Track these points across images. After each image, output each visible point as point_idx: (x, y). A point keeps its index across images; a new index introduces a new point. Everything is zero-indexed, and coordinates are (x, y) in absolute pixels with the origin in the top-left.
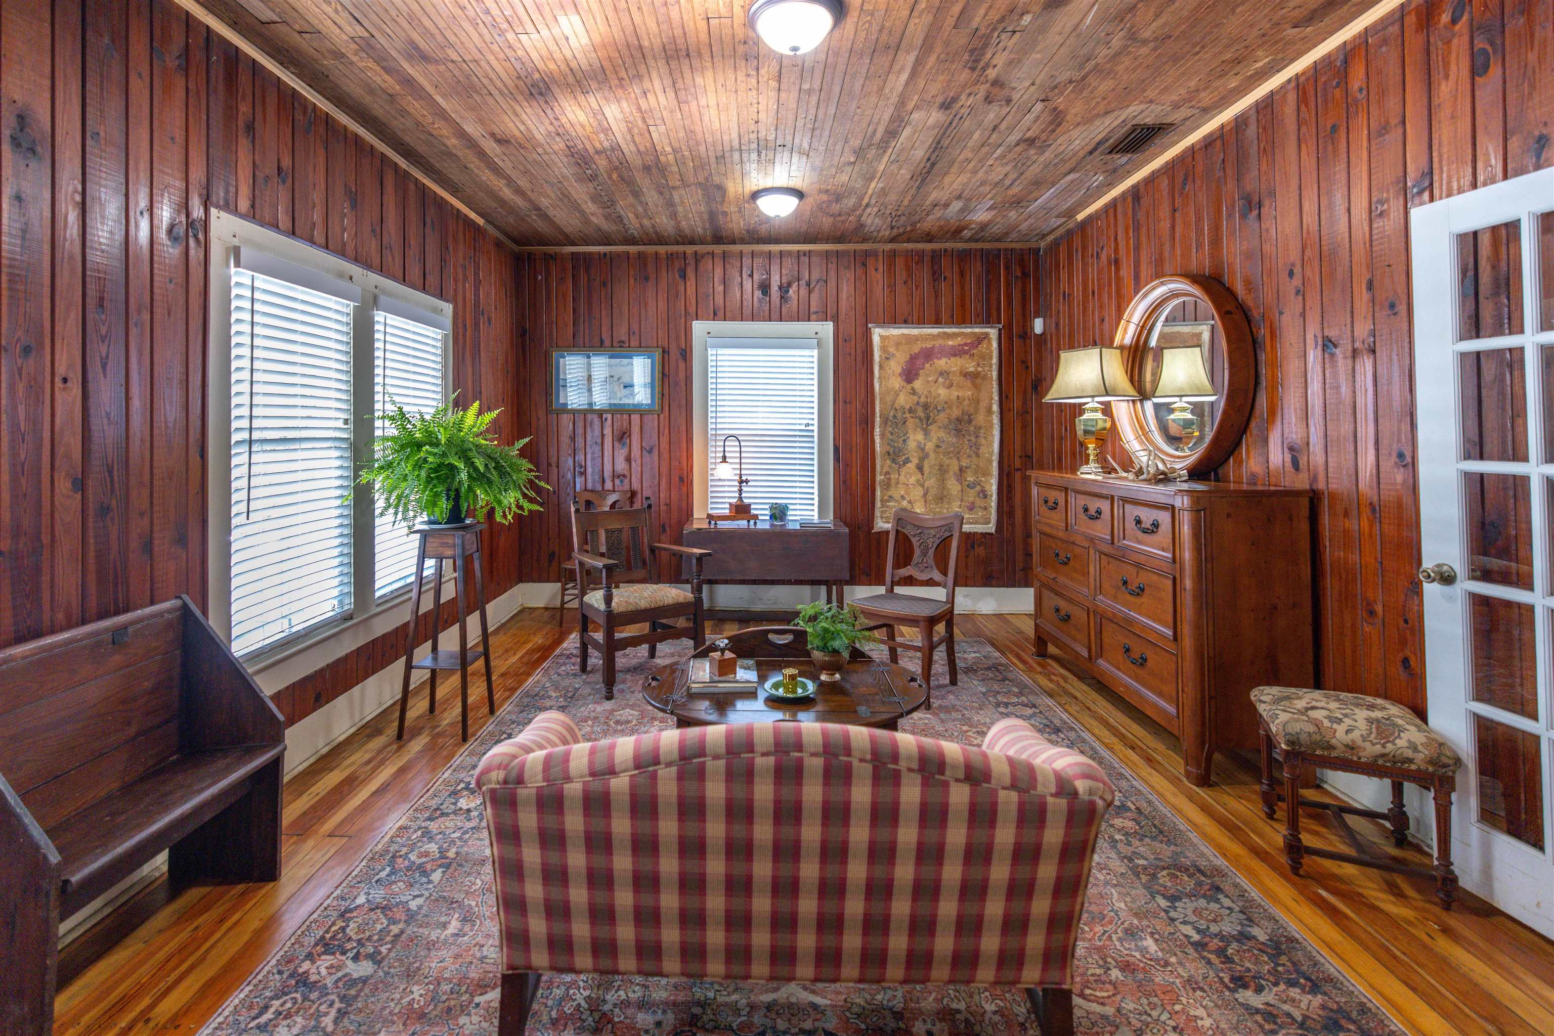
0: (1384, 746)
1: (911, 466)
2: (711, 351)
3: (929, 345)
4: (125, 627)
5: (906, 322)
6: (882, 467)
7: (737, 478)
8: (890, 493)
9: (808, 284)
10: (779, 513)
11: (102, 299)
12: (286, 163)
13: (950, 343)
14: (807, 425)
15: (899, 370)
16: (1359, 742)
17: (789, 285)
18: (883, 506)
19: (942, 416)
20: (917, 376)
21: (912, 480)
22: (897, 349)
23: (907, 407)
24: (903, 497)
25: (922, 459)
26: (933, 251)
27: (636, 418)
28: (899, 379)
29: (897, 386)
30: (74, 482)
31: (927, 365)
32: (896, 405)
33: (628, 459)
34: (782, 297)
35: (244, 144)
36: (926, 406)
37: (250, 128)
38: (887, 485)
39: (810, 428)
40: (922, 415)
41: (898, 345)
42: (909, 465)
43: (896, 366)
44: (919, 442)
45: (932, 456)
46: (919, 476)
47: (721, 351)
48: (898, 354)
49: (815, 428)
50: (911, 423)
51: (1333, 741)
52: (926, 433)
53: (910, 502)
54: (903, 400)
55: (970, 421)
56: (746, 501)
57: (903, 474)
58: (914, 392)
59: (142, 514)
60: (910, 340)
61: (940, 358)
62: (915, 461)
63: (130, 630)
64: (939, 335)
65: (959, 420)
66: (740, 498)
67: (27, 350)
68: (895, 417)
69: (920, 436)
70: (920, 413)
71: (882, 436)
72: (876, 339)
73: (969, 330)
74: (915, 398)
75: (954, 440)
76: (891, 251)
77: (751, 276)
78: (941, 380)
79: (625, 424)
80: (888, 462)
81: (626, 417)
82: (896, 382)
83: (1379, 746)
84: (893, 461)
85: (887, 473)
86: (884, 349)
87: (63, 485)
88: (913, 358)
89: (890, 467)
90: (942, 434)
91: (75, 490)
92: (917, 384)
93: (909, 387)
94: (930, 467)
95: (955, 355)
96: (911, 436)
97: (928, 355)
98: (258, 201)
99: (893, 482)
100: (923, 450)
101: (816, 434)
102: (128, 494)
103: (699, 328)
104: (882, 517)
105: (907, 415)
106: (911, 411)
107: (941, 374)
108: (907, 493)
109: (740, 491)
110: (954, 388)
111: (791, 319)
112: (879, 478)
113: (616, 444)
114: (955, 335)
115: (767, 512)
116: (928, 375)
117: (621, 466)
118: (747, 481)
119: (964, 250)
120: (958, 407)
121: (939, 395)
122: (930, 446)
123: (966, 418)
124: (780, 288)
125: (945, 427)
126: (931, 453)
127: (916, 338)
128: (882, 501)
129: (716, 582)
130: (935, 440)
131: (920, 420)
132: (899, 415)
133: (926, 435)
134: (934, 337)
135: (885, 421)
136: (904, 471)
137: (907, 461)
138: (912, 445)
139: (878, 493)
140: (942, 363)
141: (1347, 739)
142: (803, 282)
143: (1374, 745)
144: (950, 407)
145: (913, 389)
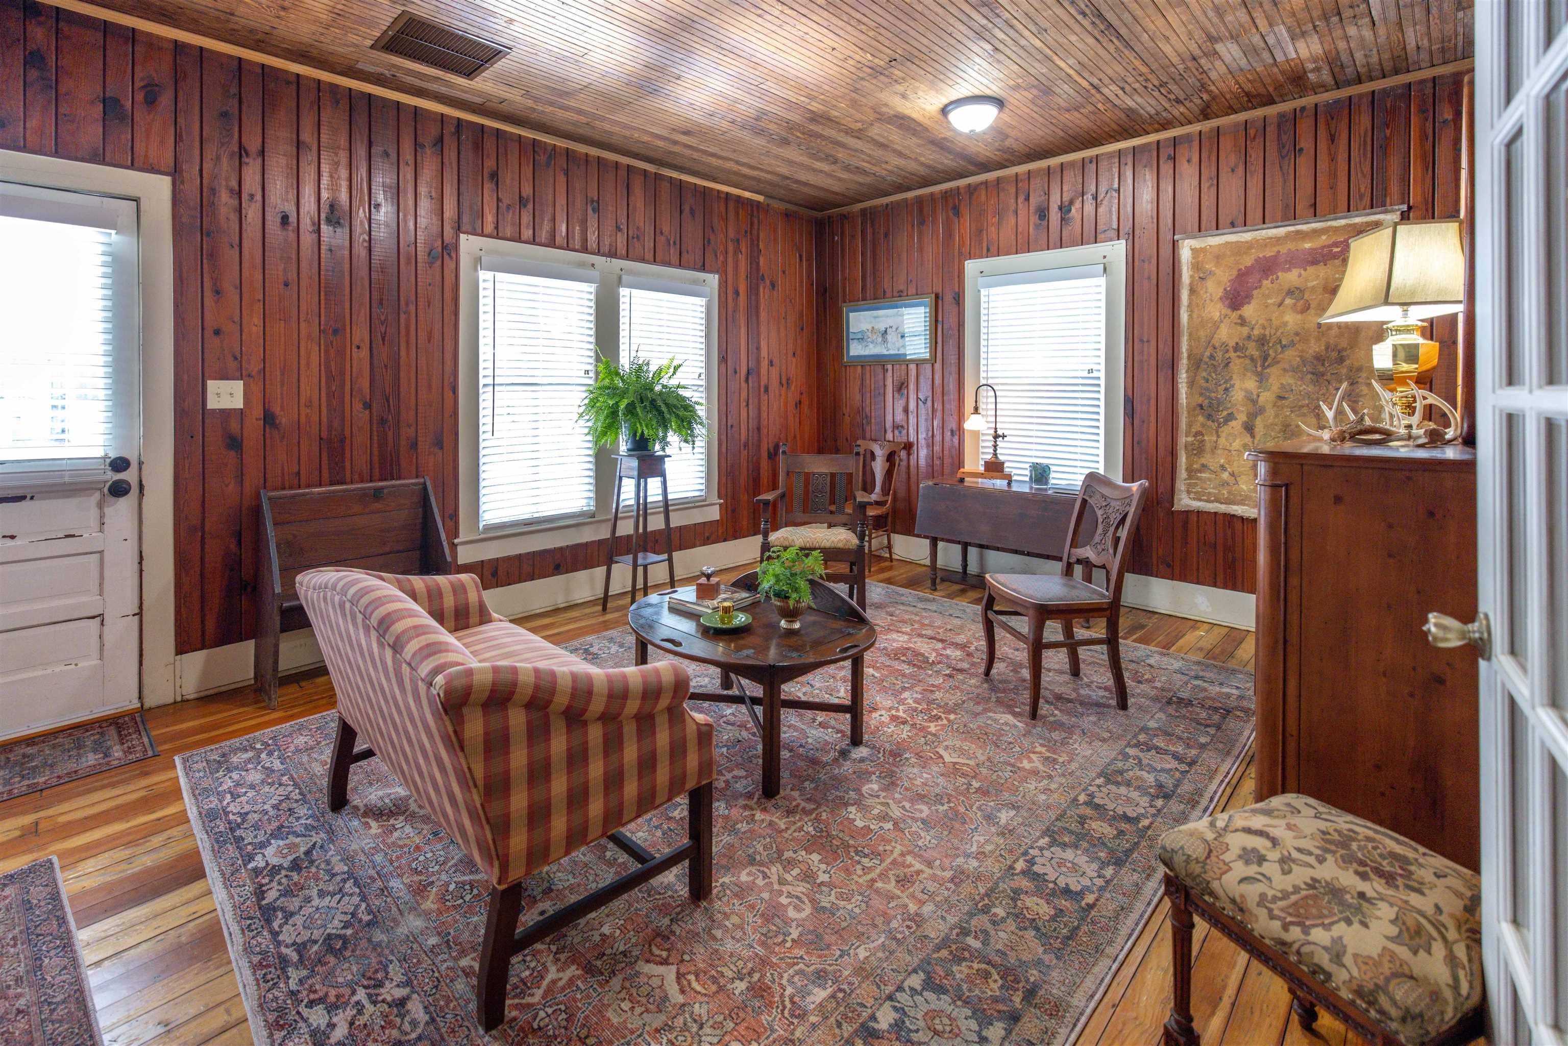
0: (1286, 927)
1: (1236, 425)
2: (983, 292)
3: (1269, 253)
4: (382, 488)
5: (1233, 225)
6: (1190, 425)
7: (992, 432)
8: (1203, 461)
9: (1095, 198)
10: (1040, 474)
11: (381, 300)
12: (527, 191)
13: (1307, 245)
14: (1090, 371)
15: (1220, 292)
16: (1251, 903)
17: (1071, 203)
18: (1190, 477)
19: (1290, 353)
20: (1248, 298)
21: (1237, 444)
22: (1218, 264)
23: (1232, 344)
24: (1223, 468)
25: (1252, 416)
26: (1282, 116)
27: (913, 367)
28: (1219, 305)
29: (1216, 315)
30: (365, 404)
31: (1266, 283)
32: (1216, 342)
33: (906, 410)
34: (1062, 219)
35: (488, 186)
36: (1262, 341)
37: (494, 176)
38: (1198, 450)
39: (1095, 374)
40: (1256, 354)
41: (1218, 258)
42: (1233, 423)
43: (1214, 289)
44: (1248, 393)
45: (1270, 412)
46: (1247, 439)
47: (993, 291)
48: (1218, 272)
49: (1102, 375)
50: (1237, 365)
51: (1215, 885)
52: (1262, 378)
53: (1232, 474)
54: (1226, 334)
55: (1341, 360)
56: (1001, 458)
57: (1223, 435)
58: (1243, 322)
59: (409, 426)
60: (1240, 249)
61: (1289, 270)
62: (1242, 417)
63: (385, 491)
64: (1288, 236)
65: (1319, 358)
66: (995, 454)
67: (335, 332)
68: (1212, 357)
69: (1251, 384)
70: (1253, 350)
71: (1191, 384)
72: (1185, 254)
73: (1343, 222)
74: (1245, 331)
75: (1311, 388)
76: (1211, 130)
77: (1027, 199)
78: (1289, 301)
79: (904, 373)
80: (1201, 419)
81: (904, 367)
82: (1215, 310)
83: (1277, 924)
84: (1209, 417)
85: (1198, 433)
86: (1196, 266)
87: (358, 406)
88: (1242, 275)
89: (1203, 425)
90: (1289, 380)
91: (365, 408)
92: (1248, 311)
93: (1235, 315)
94: (1266, 427)
95: (1314, 262)
96: (1237, 383)
97: (1268, 267)
98: (500, 222)
99: (1208, 446)
100: (1254, 402)
101: (1102, 382)
102: (399, 413)
103: (971, 266)
104: (1189, 492)
105: (1232, 354)
106: (1237, 348)
107: (1290, 293)
108: (1229, 462)
109: (995, 446)
110: (1312, 311)
111: (1073, 244)
112: (1183, 440)
113: (896, 395)
114: (1316, 233)
115: (1027, 472)
116: (1268, 296)
117: (900, 417)
118: (1004, 436)
119: (1337, 102)
120: (1318, 339)
121: (1285, 324)
122: (1266, 397)
123: (1334, 355)
124: (1060, 208)
125: (1295, 370)
126: (1269, 407)
127: (1249, 245)
128: (1189, 470)
129: (987, 547)
130: (1275, 388)
131: (1252, 359)
132: (1219, 355)
133: (1261, 381)
134: (1278, 240)
135: (1196, 363)
136: (1225, 431)
137: (1230, 417)
138: (1237, 395)
139: (1183, 459)
140: (1291, 277)
141: (1237, 891)
142: (1088, 197)
143: (1272, 917)
144: (1305, 340)
145: (1241, 317)
